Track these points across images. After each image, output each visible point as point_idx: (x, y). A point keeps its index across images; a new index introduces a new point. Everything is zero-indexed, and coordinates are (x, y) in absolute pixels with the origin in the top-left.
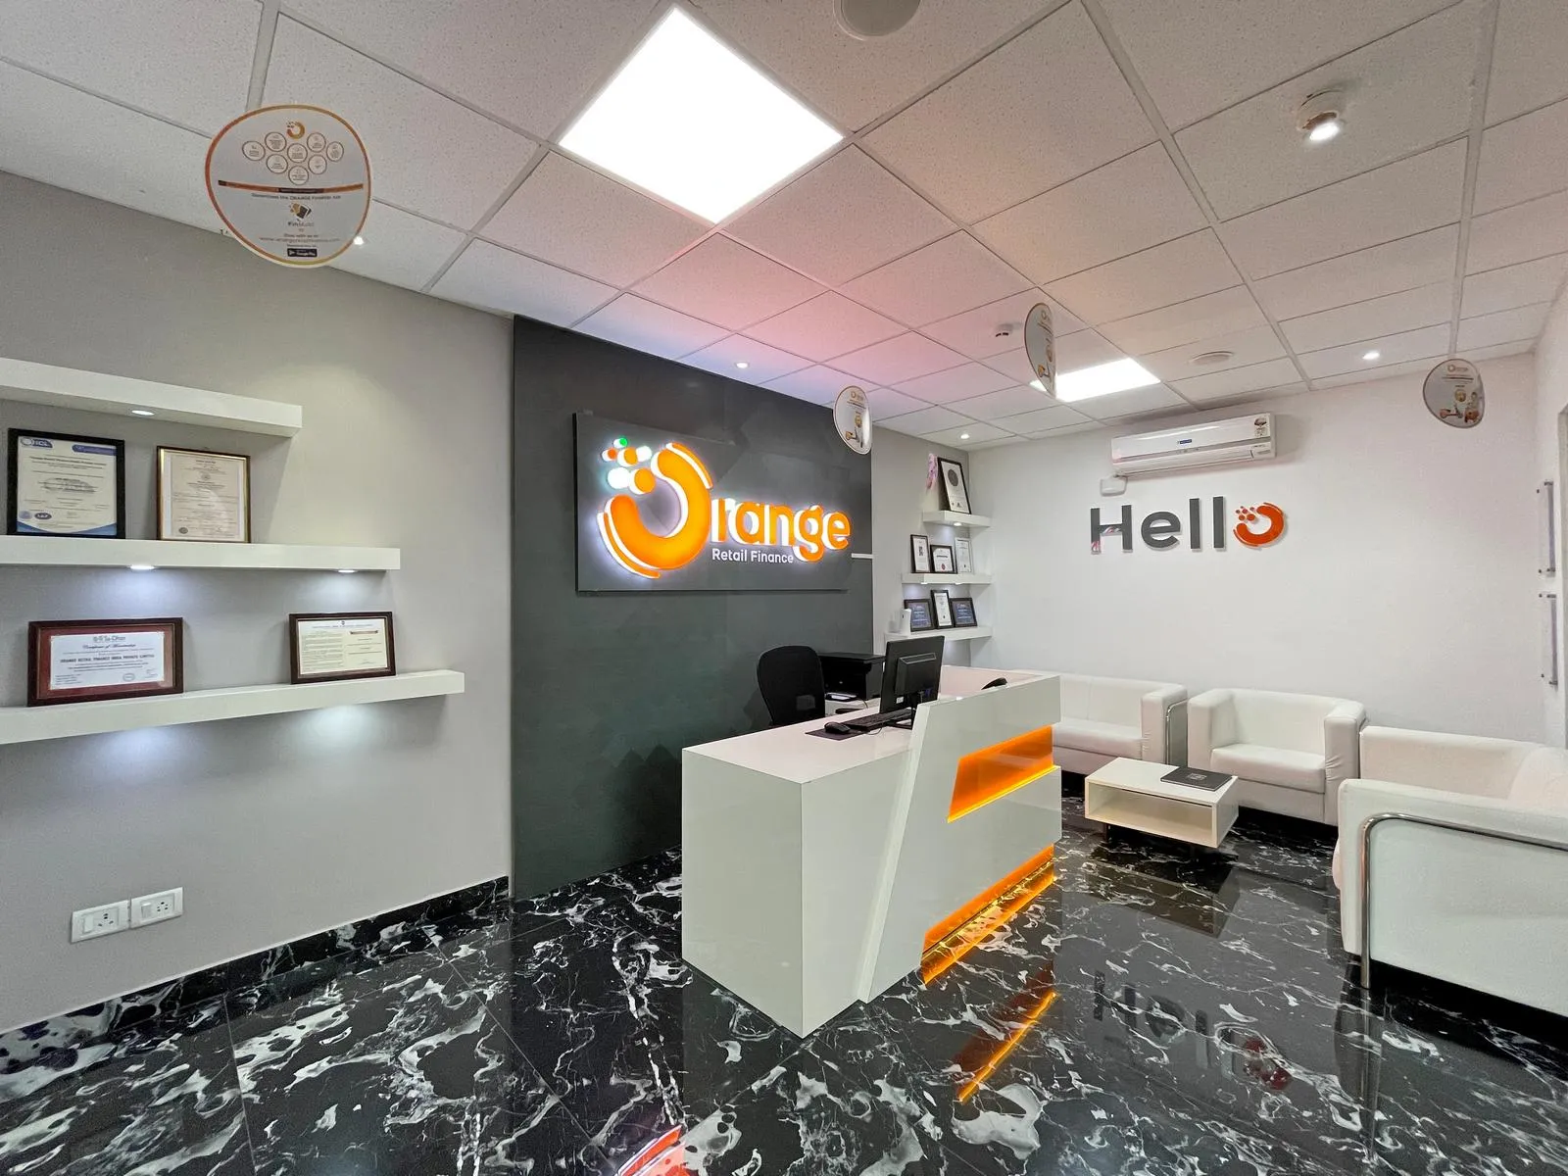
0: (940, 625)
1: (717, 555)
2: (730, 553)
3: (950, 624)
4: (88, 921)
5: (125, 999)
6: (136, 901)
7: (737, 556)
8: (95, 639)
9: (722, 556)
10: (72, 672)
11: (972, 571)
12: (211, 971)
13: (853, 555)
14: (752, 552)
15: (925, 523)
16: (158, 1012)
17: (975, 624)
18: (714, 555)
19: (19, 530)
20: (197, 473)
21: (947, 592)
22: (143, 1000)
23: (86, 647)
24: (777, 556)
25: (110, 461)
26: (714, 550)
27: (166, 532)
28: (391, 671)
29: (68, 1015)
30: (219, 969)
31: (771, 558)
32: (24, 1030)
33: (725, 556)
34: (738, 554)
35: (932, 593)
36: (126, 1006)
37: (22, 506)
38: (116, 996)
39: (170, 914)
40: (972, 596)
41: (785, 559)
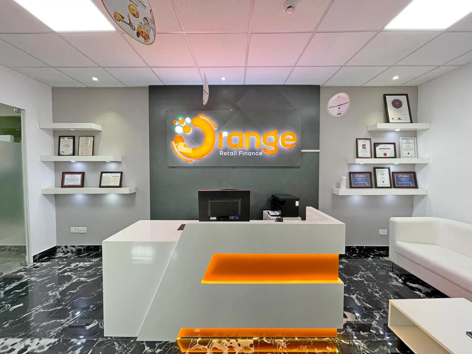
0: (378, 186)
1: (222, 154)
2: (228, 152)
3: (389, 186)
4: (73, 229)
5: (78, 246)
6: (79, 228)
7: (231, 154)
8: (71, 176)
9: (224, 154)
10: (67, 182)
11: (417, 156)
12: (91, 246)
13: (302, 151)
14: (239, 152)
15: (368, 131)
16: (83, 251)
17: (416, 187)
18: (220, 154)
19: (60, 155)
20: (85, 141)
21: (389, 169)
22: (80, 248)
23: (70, 177)
24: (252, 153)
25: (72, 140)
26: (220, 152)
27: (80, 154)
28: (120, 186)
29: (70, 246)
30: (92, 246)
31: (250, 154)
32: (65, 246)
33: (225, 154)
34: (232, 153)
35: (375, 169)
36: (78, 248)
37: (61, 150)
38: (77, 245)
39: (84, 232)
40: (416, 171)
41: (257, 154)
